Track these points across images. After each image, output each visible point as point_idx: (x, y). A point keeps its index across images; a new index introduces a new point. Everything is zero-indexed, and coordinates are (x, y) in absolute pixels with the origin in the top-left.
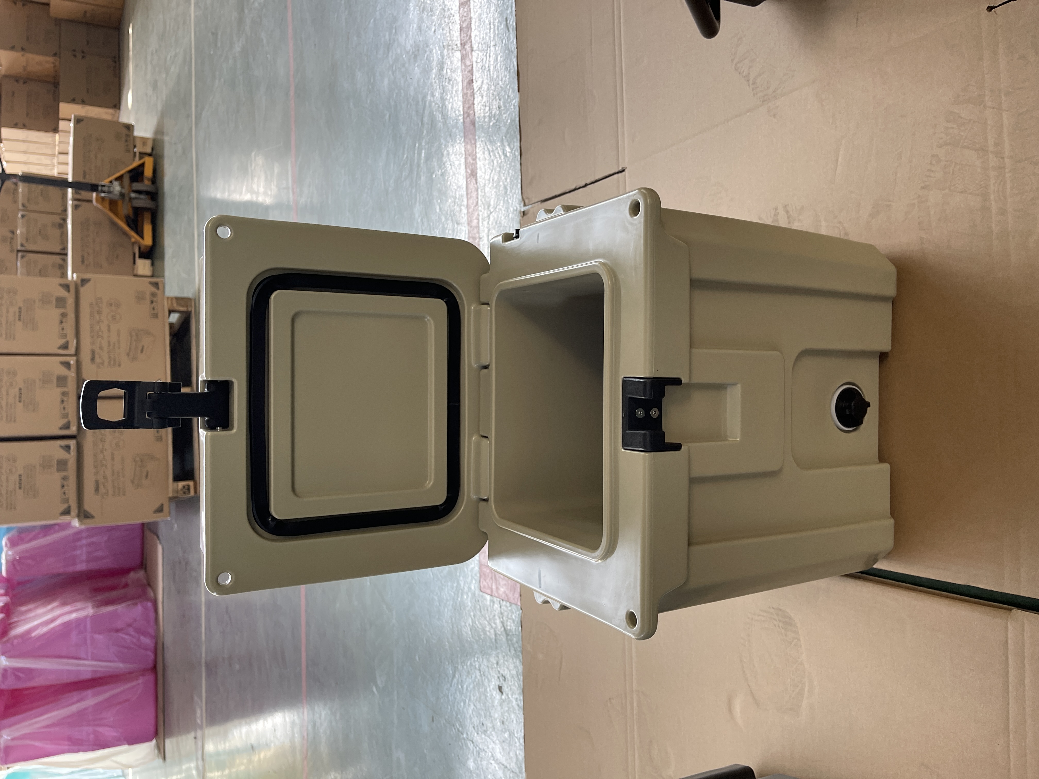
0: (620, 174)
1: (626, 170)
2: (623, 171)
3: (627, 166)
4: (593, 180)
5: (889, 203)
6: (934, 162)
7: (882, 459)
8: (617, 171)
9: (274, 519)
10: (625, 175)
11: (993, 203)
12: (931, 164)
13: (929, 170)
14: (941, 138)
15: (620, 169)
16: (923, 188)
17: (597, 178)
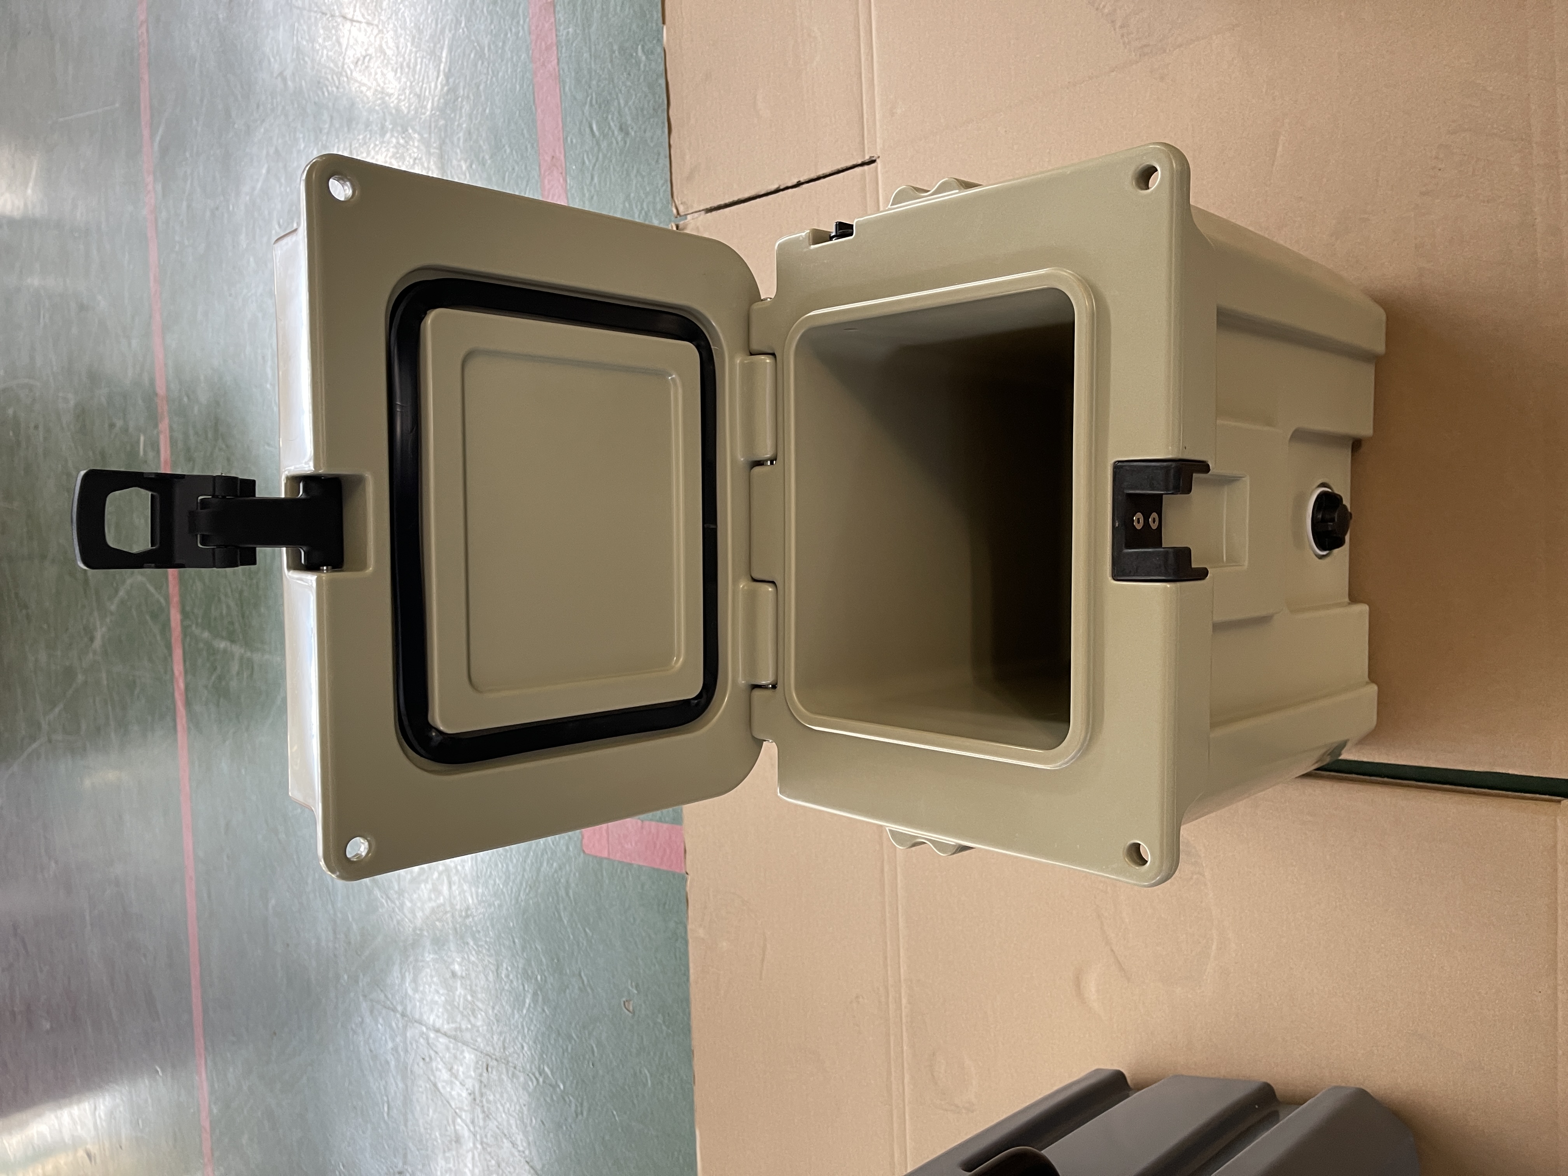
0: (866, 167)
1: (878, 161)
2: (874, 161)
3: (879, 154)
4: (813, 175)
5: (1366, 216)
6: (1441, 156)
7: (1354, 598)
8: (860, 162)
9: (441, 732)
10: (876, 168)
11: (1539, 219)
12: (1437, 158)
13: (1434, 168)
14: (1454, 121)
15: (867, 158)
16: (1423, 194)
17: (821, 173)
